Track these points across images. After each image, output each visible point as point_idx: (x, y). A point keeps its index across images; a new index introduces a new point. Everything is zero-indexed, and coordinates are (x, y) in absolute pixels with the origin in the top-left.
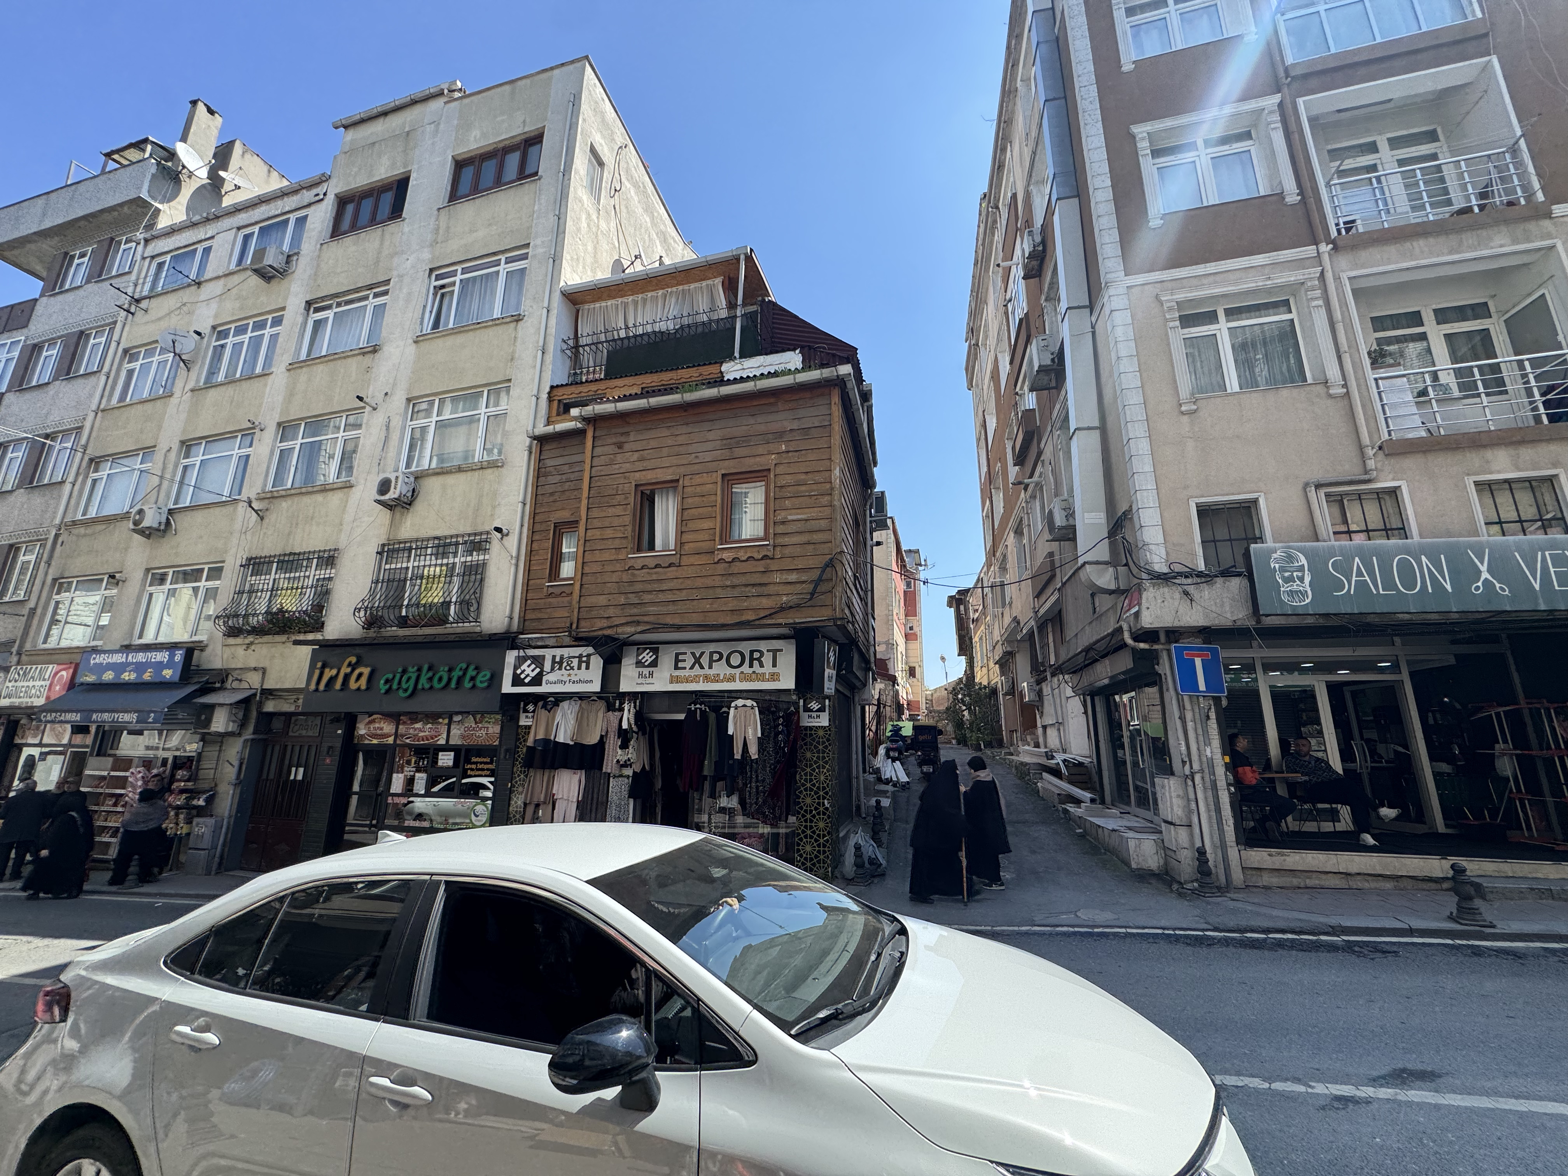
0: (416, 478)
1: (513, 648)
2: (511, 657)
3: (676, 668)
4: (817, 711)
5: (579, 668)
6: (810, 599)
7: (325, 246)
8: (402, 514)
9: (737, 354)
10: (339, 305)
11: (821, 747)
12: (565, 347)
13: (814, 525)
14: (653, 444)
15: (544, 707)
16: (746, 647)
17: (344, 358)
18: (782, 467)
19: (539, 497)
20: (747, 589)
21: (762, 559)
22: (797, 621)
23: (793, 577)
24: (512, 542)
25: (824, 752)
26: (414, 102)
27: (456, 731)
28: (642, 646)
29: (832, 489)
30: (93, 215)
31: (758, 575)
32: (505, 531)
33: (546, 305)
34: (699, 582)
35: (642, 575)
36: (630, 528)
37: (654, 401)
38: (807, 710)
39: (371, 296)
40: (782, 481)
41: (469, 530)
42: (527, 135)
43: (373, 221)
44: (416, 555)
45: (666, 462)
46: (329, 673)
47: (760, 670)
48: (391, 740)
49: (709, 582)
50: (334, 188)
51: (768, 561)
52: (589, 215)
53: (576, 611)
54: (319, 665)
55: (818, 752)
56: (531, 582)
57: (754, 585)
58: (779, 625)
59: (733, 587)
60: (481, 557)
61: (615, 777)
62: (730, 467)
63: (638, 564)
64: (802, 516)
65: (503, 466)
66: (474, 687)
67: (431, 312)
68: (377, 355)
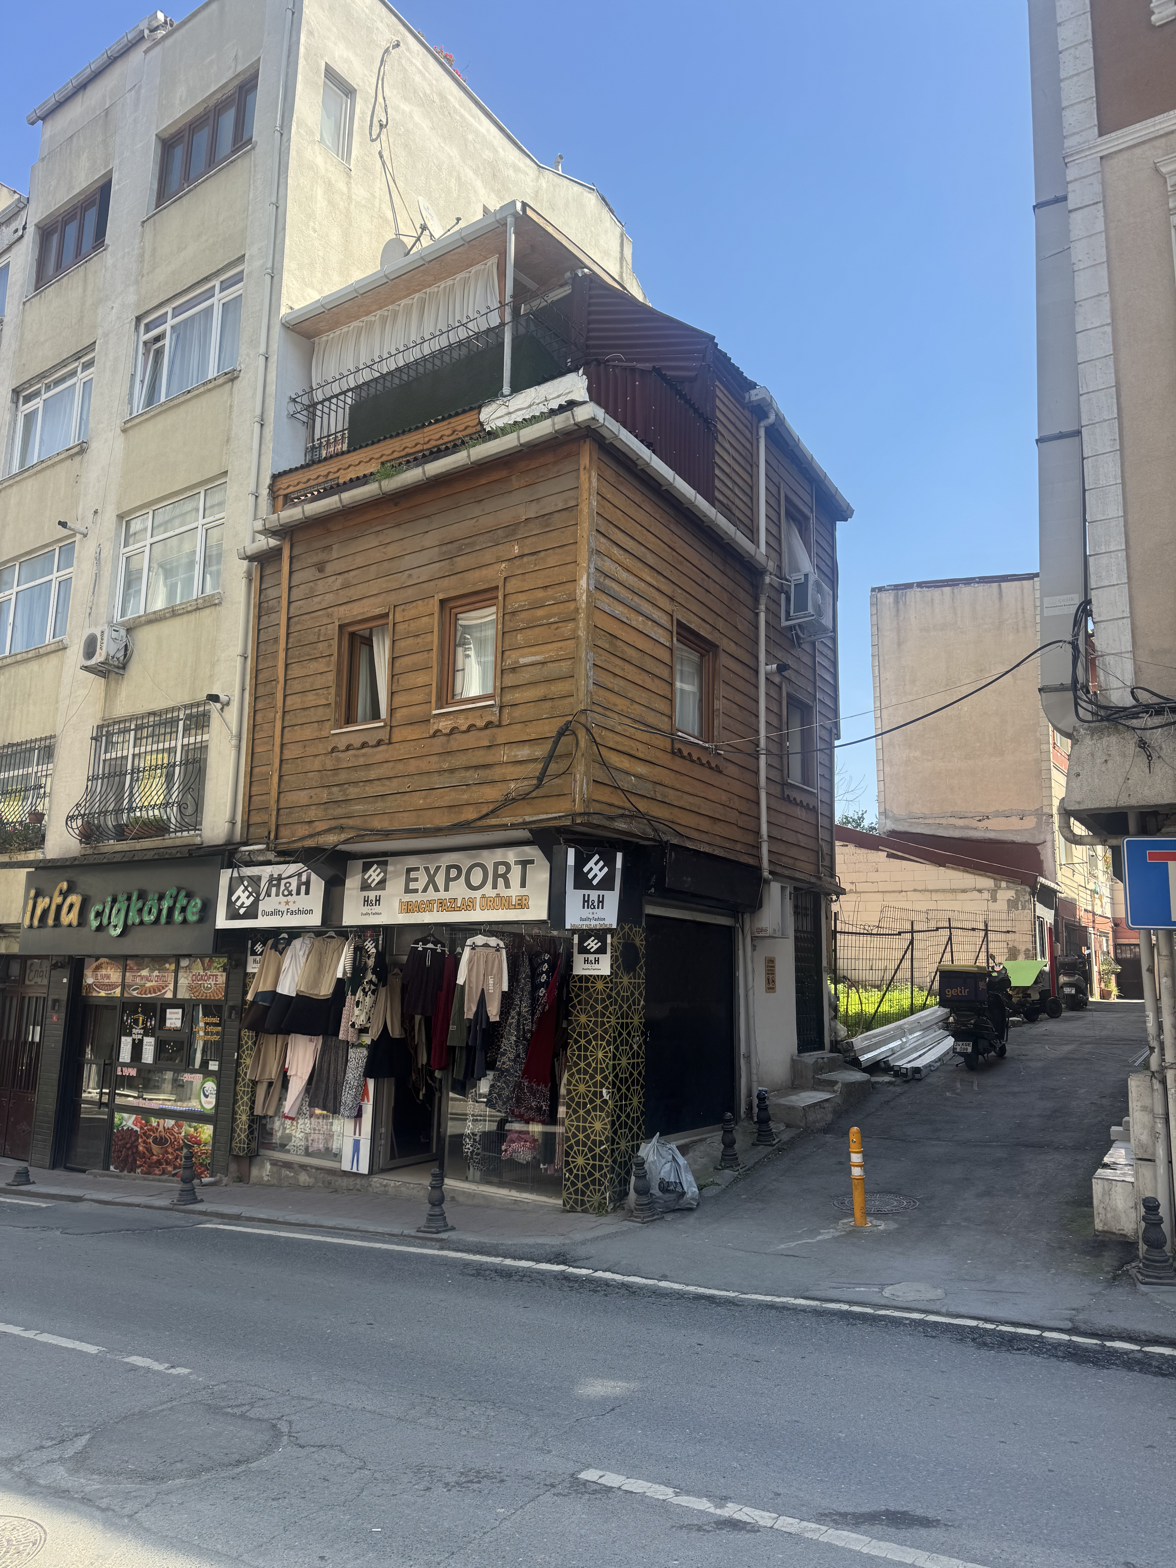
0: (129, 631)
1: (231, 865)
2: (226, 878)
3: (408, 891)
4: (596, 952)
5: (298, 893)
6: (538, 787)
7: (28, 304)
8: (117, 683)
9: (506, 390)
10: (48, 388)
11: (599, 1008)
12: (292, 408)
13: (553, 669)
14: (359, 561)
15: (275, 947)
16: (490, 858)
17: (53, 465)
18: (513, 581)
19: (262, 646)
20: (468, 774)
21: (486, 727)
22: (528, 819)
23: (523, 753)
24: (232, 712)
25: (603, 1015)
26: (113, 61)
27: (184, 980)
28: (369, 859)
29: (577, 610)
31: (481, 752)
32: (223, 698)
33: (262, 350)
34: (413, 767)
35: (347, 758)
36: (333, 691)
37: (347, 497)
38: (583, 950)
39: (79, 369)
40: (515, 603)
41: (187, 701)
42: (242, 78)
43: (79, 255)
44: (136, 739)
45: (375, 587)
46: (43, 903)
47: (505, 892)
48: (118, 992)
49: (424, 765)
50: (34, 215)
51: (495, 730)
52: (329, 186)
53: (274, 813)
54: (32, 893)
55: (596, 1015)
56: (256, 770)
57: (476, 767)
58: (504, 827)
59: (452, 771)
60: (199, 738)
61: (353, 1045)
62: (450, 587)
63: (342, 743)
64: (538, 658)
65: (220, 604)
66: (185, 921)
67: (142, 382)
68: (86, 456)
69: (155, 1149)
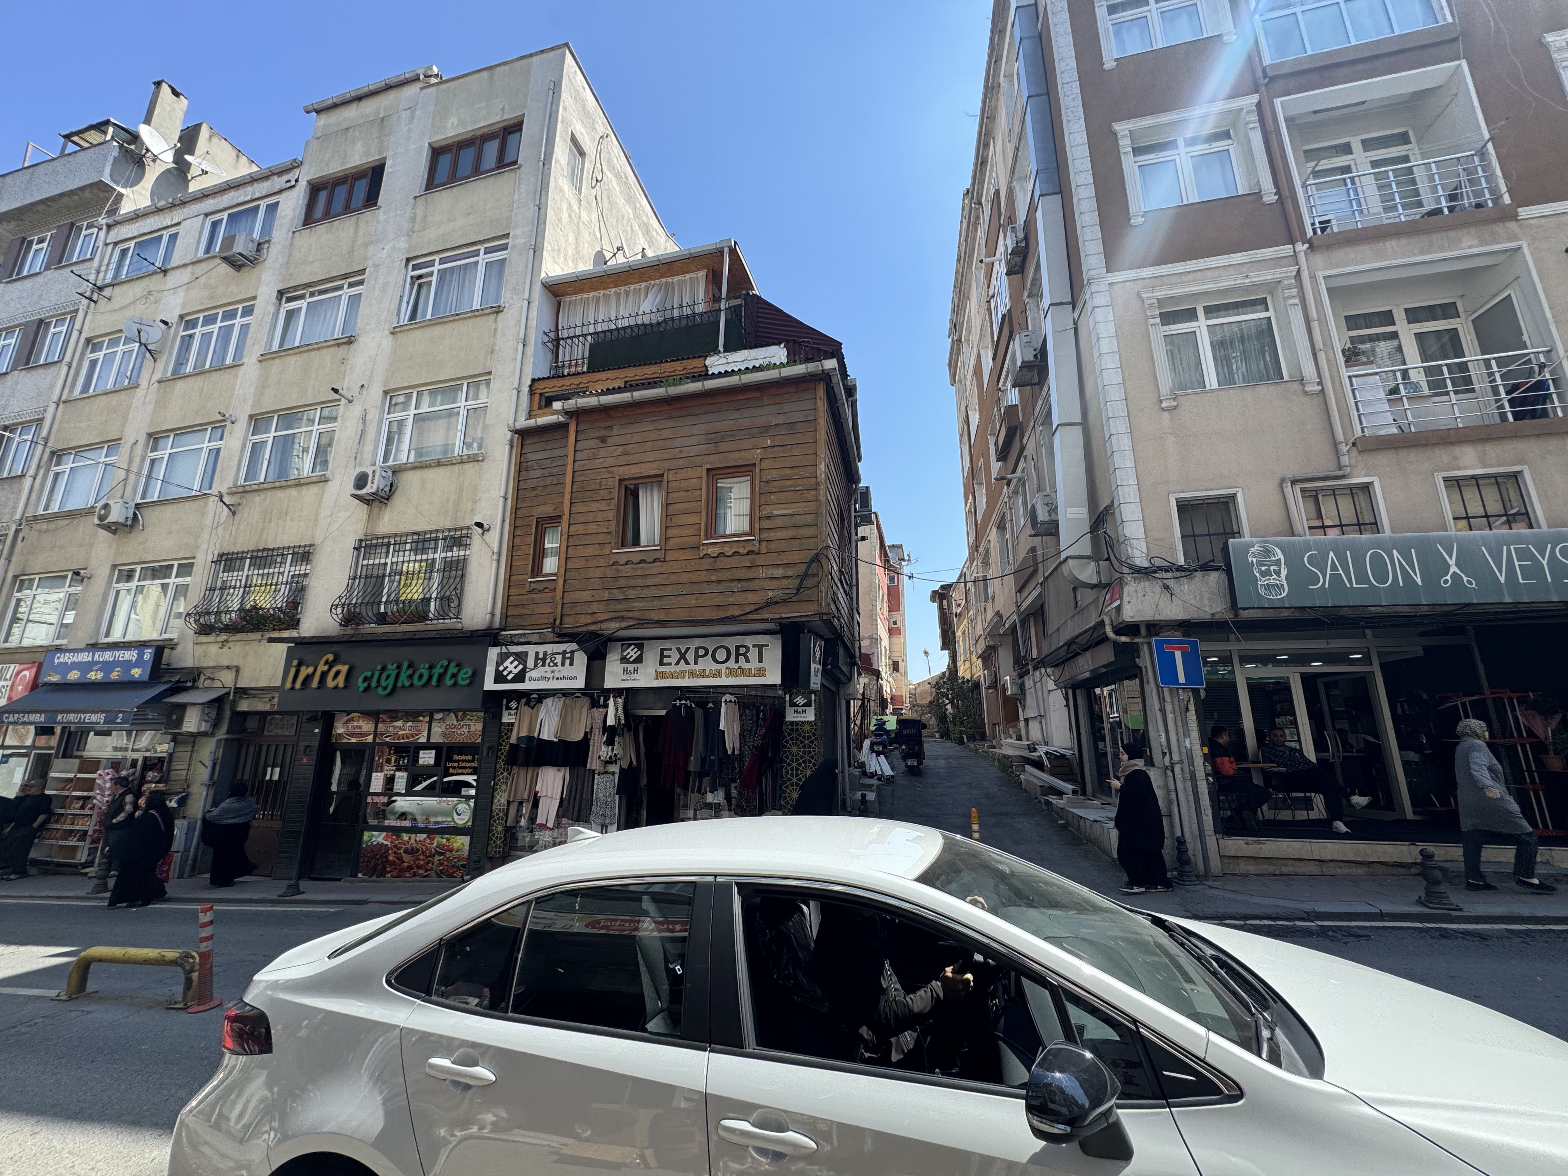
0: (394, 472)
1: (496, 644)
2: (493, 653)
3: (662, 663)
4: (803, 706)
5: (563, 664)
6: (796, 594)
7: (297, 234)
8: (380, 510)
9: (721, 348)
10: (312, 294)
11: (807, 742)
12: (546, 339)
13: (799, 520)
14: (637, 438)
15: (527, 704)
16: (731, 643)
17: (319, 349)
18: (767, 461)
19: (521, 492)
20: (733, 584)
21: (748, 554)
22: (783, 616)
23: (779, 572)
24: (493, 537)
25: (810, 747)
26: (389, 88)
27: (437, 729)
28: (627, 642)
29: (817, 484)
30: (52, 199)
31: (744, 570)
32: (486, 526)
33: (526, 296)
34: (685, 578)
35: (627, 570)
36: (614, 523)
37: (638, 395)
38: (793, 704)
39: (346, 286)
40: (767, 476)
41: (449, 525)
42: (505, 124)
43: (348, 209)
44: (394, 551)
45: (650, 456)
46: (305, 671)
47: (745, 666)
48: (370, 739)
49: (694, 577)
50: (306, 175)
51: (754, 556)
52: (570, 206)
53: (560, 606)
54: (295, 663)
55: (804, 747)
56: (513, 578)
57: (739, 580)
58: (765, 620)
59: (719, 582)
60: (462, 553)
61: (599, 774)
62: (716, 461)
63: (623, 559)
64: (788, 511)
65: (483, 460)
66: (455, 684)
67: (408, 303)
68: (353, 347)
69: (406, 857)
